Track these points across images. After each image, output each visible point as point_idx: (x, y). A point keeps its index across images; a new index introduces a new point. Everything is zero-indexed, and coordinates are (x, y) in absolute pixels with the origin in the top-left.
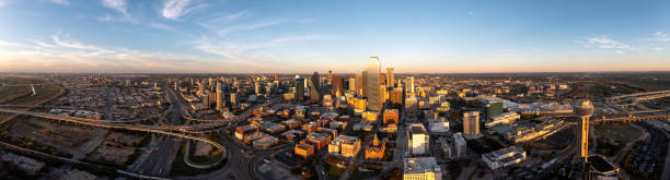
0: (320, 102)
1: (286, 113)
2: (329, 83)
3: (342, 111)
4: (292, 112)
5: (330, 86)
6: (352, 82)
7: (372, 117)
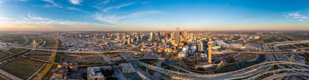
0: (161, 42)
1: (151, 44)
2: (163, 35)
3: (168, 44)
4: (153, 44)
5: (164, 36)
6: (172, 35)
7: (176, 45)
